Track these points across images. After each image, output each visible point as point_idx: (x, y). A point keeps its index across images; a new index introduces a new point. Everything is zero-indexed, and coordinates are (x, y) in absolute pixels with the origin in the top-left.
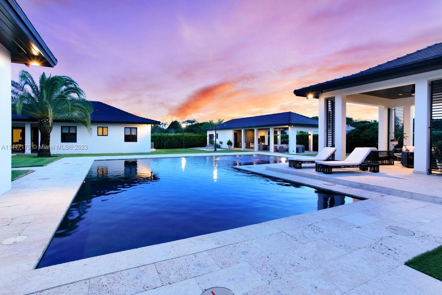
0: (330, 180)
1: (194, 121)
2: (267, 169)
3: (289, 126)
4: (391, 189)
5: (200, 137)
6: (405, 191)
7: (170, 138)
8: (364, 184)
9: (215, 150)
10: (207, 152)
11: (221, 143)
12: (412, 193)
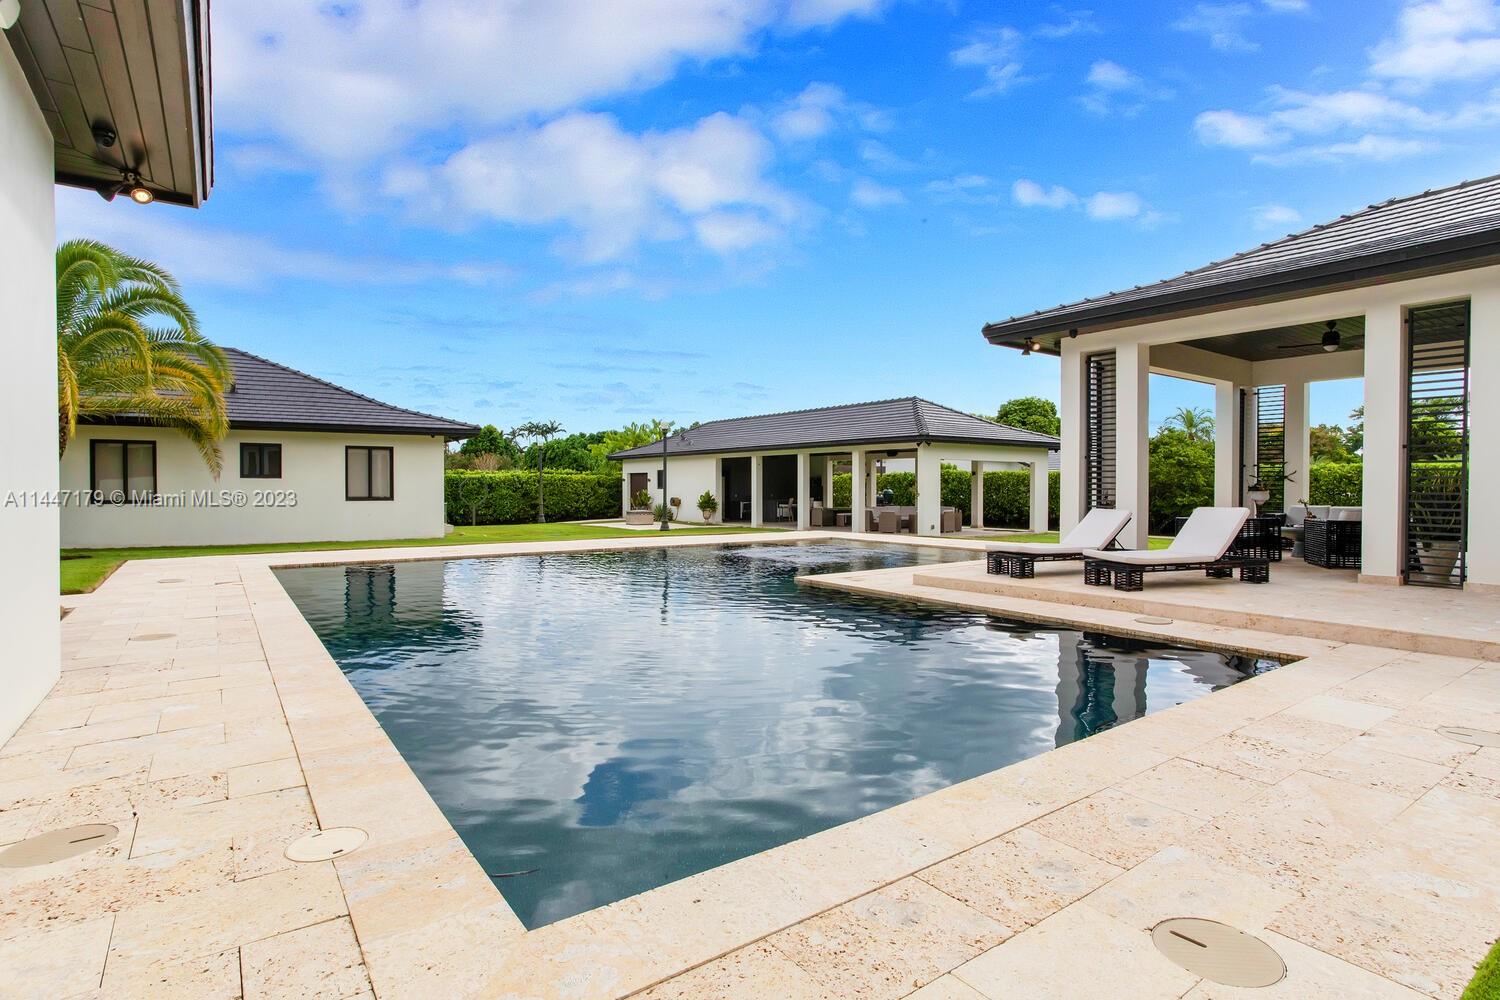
0: (1147, 608)
1: (552, 429)
2: (918, 581)
3: (918, 445)
4: (1352, 626)
5: (598, 482)
6: (1396, 632)
7: (490, 486)
8: (1264, 616)
9: (665, 528)
10: (632, 533)
11: (676, 502)
12: (1414, 636)
